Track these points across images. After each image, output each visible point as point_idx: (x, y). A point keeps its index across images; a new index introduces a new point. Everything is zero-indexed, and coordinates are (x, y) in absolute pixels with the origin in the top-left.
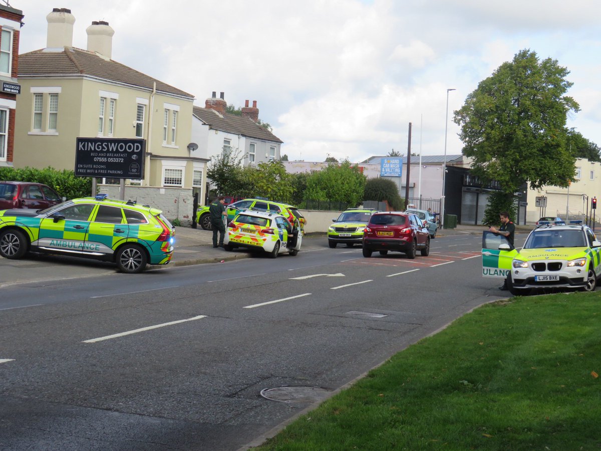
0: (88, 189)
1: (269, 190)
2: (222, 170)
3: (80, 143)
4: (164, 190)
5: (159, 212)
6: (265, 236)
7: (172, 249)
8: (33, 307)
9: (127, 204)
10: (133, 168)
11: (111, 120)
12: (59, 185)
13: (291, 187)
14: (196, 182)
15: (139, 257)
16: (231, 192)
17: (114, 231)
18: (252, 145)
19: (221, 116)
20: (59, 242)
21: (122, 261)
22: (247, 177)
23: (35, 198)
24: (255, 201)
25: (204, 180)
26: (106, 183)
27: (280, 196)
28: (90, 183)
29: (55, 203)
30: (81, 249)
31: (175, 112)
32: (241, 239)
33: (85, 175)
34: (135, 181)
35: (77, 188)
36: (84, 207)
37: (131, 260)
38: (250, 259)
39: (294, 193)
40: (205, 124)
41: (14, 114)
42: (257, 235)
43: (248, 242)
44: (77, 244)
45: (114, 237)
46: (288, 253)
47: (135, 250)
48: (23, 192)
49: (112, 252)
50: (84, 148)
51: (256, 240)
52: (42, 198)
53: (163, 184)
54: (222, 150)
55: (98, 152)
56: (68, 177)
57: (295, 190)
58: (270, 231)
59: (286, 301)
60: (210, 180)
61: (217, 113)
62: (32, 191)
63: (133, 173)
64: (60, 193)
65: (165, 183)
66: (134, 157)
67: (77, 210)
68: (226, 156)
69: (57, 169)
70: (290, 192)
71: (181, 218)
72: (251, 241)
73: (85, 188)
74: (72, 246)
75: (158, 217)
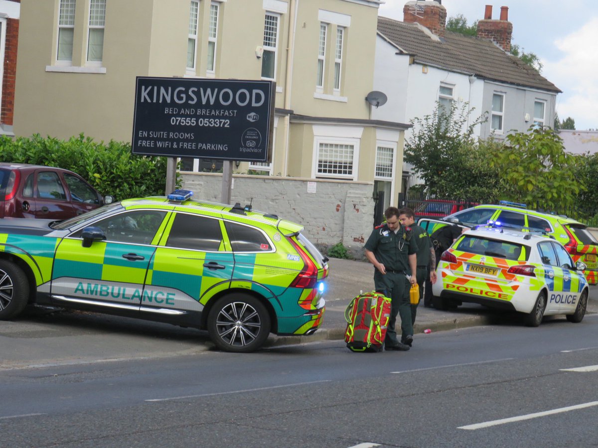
0: (157, 180)
1: (530, 187)
2: (435, 145)
3: (143, 87)
4: (315, 184)
5: (297, 228)
6: (515, 280)
7: (322, 303)
8: (21, 418)
9: (231, 211)
10: (248, 139)
11: (212, 44)
12: (100, 173)
13: (575, 182)
14: (381, 170)
15: (255, 319)
16: (453, 190)
17: (205, 266)
18: (498, 97)
19: (435, 38)
20: (93, 286)
21: (221, 327)
22: (485, 161)
23: (53, 197)
24: (499, 208)
25: (399, 166)
26: (200, 170)
27: (552, 199)
28: (163, 167)
29: (90, 208)
30: (137, 301)
31: (342, 29)
32: (467, 285)
33: (152, 152)
34: (258, 167)
35: (136, 179)
36: (149, 217)
37: (238, 325)
38: (484, 327)
39: (580, 195)
40: (401, 53)
41: (17, 29)
42: (499, 277)
43: (481, 292)
44: (130, 291)
45: (204, 278)
46: (565, 318)
47: (246, 305)
48: (25, 186)
49: (199, 308)
50: (152, 99)
51: (497, 287)
52: (64, 196)
53: (314, 173)
54: (436, 105)
55: (180, 107)
56: (119, 156)
57: (583, 187)
58: (527, 270)
59: (549, 416)
60: (409, 167)
61: (427, 31)
62: (44, 182)
63: (248, 150)
64: (101, 187)
65: (320, 171)
66: (251, 117)
67: (135, 223)
68: (444, 118)
69: (97, 141)
70: (573, 193)
71: (349, 243)
72: (487, 289)
73: (152, 179)
74: (119, 294)
75: (294, 239)
